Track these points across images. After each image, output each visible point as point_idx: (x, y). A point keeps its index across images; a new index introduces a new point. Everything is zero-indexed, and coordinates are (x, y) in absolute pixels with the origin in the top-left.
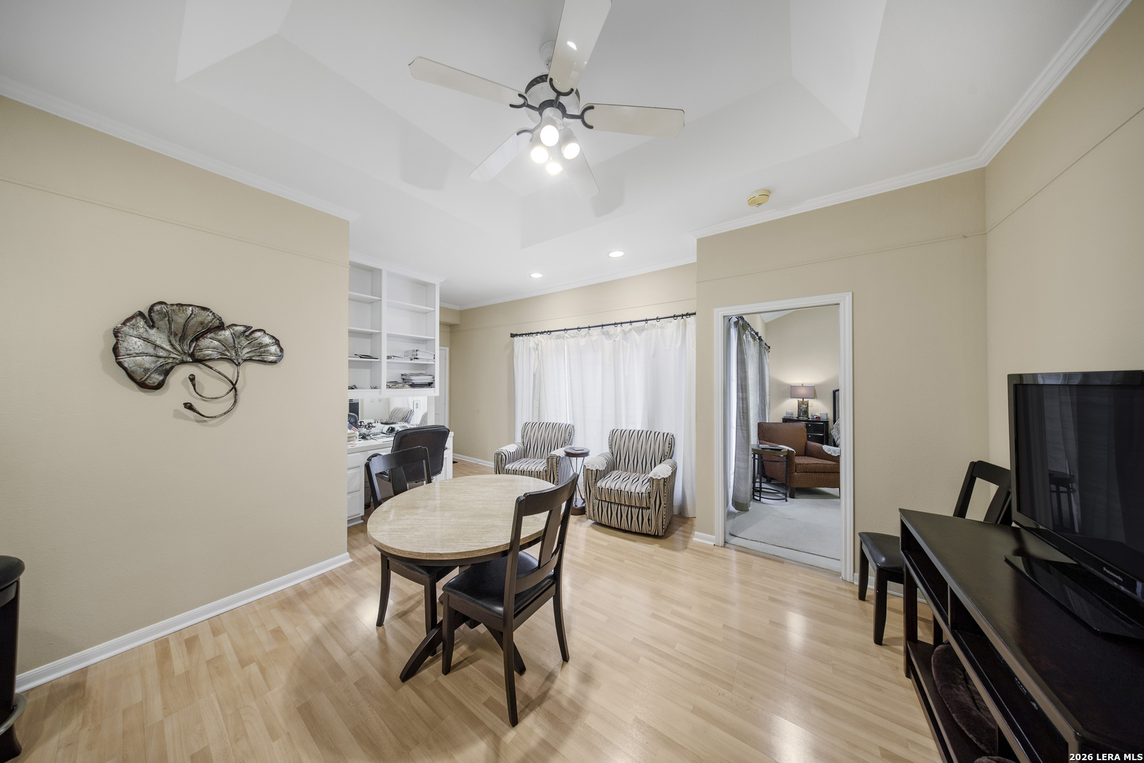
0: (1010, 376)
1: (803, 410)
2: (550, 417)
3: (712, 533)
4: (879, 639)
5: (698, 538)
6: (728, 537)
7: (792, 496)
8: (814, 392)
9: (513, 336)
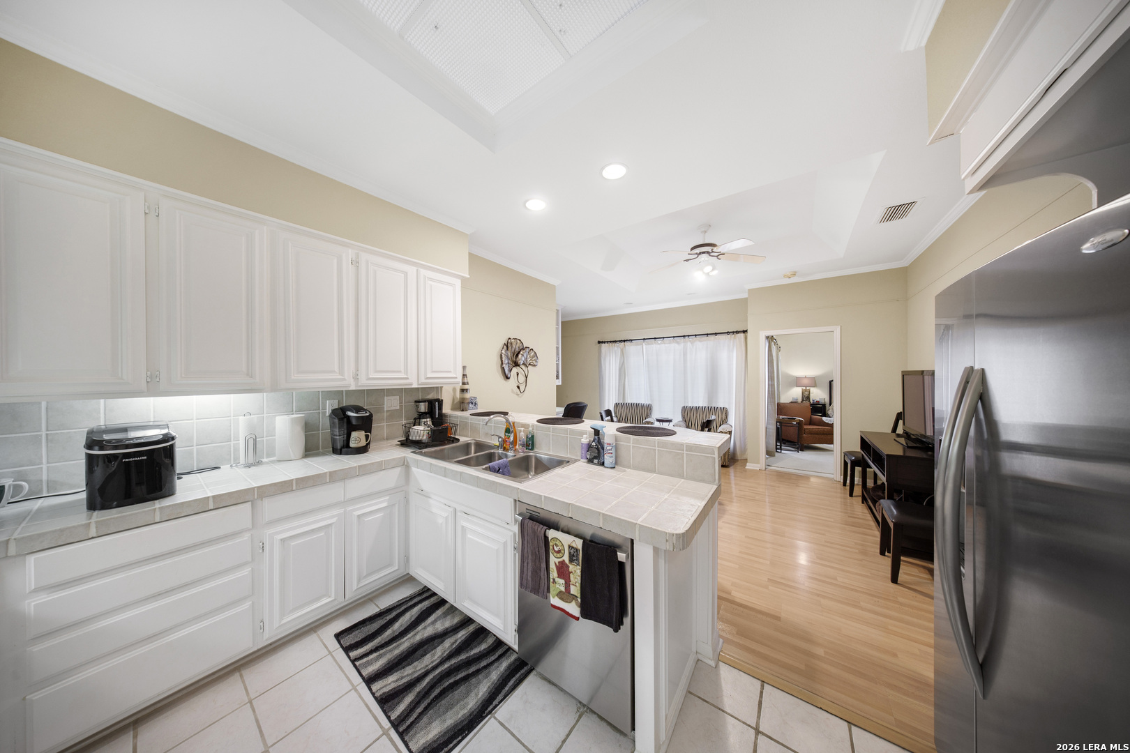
0: (902, 372)
1: (806, 397)
2: (631, 399)
3: (758, 463)
4: (851, 495)
5: (749, 466)
6: (767, 467)
7: (802, 450)
8: (814, 382)
9: (599, 342)
